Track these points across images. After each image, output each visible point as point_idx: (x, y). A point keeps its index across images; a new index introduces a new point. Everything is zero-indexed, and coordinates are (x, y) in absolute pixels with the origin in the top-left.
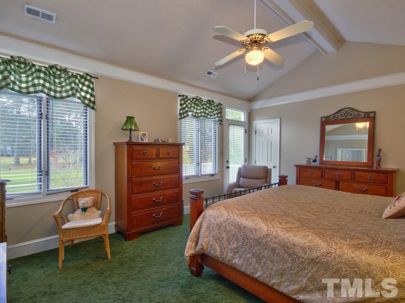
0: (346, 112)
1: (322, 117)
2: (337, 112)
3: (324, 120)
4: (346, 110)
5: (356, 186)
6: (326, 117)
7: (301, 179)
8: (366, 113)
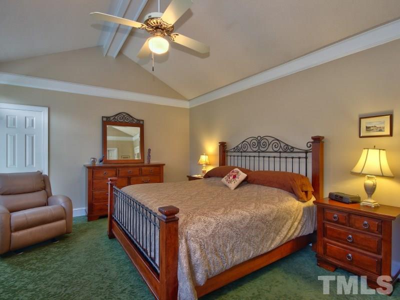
0: (124, 116)
1: (103, 117)
2: (117, 115)
3: (105, 119)
4: (124, 114)
5: (143, 178)
6: (107, 118)
7: (94, 181)
8: (138, 120)
